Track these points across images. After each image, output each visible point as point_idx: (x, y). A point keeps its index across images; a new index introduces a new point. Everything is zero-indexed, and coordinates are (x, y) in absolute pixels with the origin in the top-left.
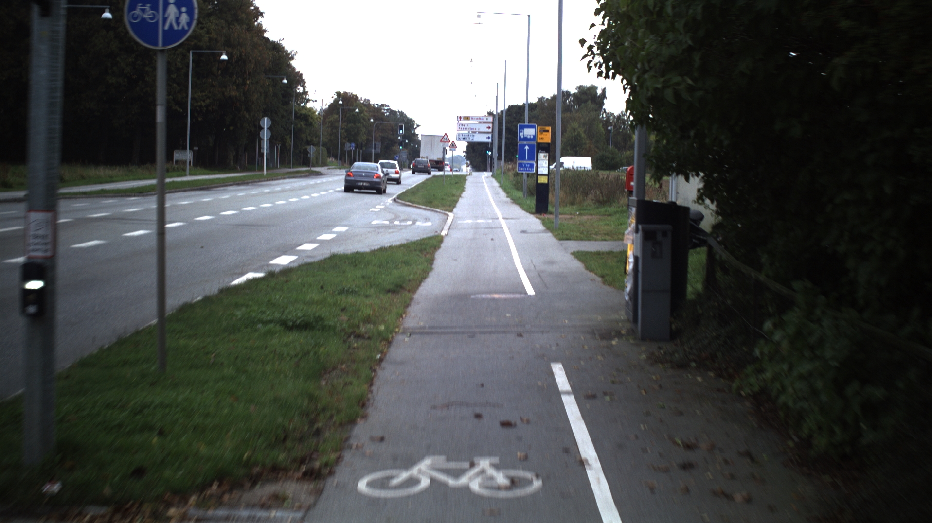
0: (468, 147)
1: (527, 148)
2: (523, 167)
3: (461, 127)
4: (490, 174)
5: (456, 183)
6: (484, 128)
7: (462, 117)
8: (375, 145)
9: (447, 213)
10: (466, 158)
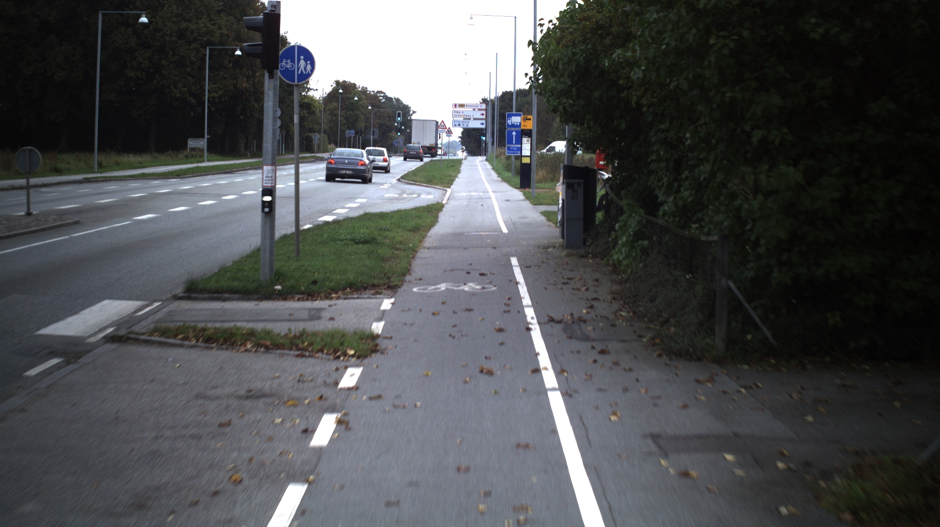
0: (463, 133)
1: (514, 133)
2: (511, 151)
3: (456, 114)
4: (484, 158)
5: (453, 166)
6: (478, 114)
7: (458, 105)
8: (374, 131)
9: (446, 188)
10: (461, 144)
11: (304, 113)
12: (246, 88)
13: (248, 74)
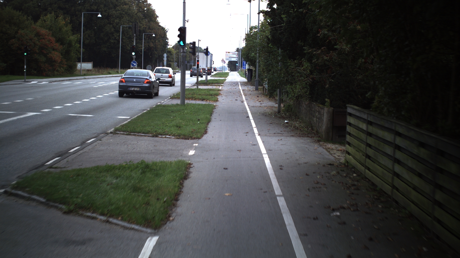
0: (229, 63)
3: (227, 56)
6: (235, 56)
7: (227, 52)
11: (168, 55)
12: (152, 46)
13: (153, 41)
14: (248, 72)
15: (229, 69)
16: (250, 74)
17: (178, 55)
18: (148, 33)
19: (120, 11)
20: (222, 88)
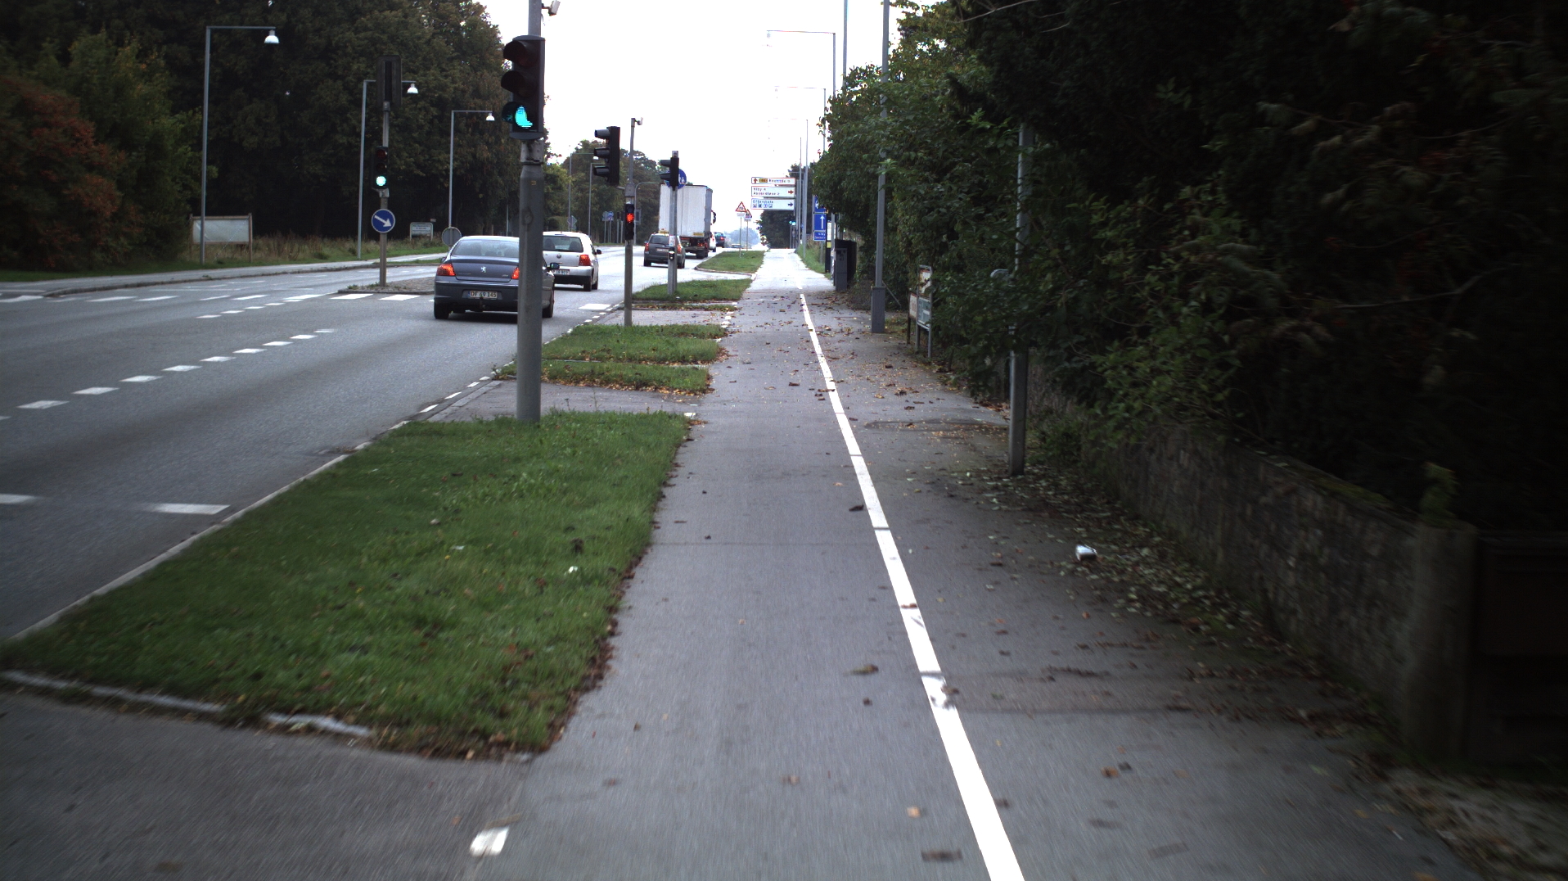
0: (764, 217)
1: (822, 218)
2: (818, 236)
3: (756, 191)
6: (785, 192)
7: (758, 180)
9: (751, 271)
10: (761, 232)
12: (488, 159)
13: (490, 140)
14: (838, 252)
15: (763, 239)
16: (846, 260)
17: (582, 190)
18: (471, 109)
19: (371, 32)
20: (734, 320)
